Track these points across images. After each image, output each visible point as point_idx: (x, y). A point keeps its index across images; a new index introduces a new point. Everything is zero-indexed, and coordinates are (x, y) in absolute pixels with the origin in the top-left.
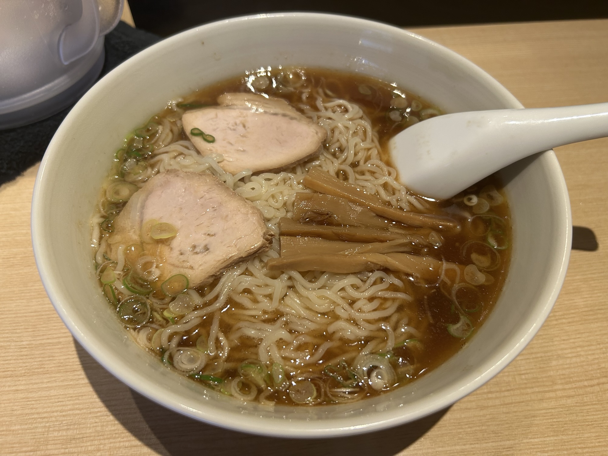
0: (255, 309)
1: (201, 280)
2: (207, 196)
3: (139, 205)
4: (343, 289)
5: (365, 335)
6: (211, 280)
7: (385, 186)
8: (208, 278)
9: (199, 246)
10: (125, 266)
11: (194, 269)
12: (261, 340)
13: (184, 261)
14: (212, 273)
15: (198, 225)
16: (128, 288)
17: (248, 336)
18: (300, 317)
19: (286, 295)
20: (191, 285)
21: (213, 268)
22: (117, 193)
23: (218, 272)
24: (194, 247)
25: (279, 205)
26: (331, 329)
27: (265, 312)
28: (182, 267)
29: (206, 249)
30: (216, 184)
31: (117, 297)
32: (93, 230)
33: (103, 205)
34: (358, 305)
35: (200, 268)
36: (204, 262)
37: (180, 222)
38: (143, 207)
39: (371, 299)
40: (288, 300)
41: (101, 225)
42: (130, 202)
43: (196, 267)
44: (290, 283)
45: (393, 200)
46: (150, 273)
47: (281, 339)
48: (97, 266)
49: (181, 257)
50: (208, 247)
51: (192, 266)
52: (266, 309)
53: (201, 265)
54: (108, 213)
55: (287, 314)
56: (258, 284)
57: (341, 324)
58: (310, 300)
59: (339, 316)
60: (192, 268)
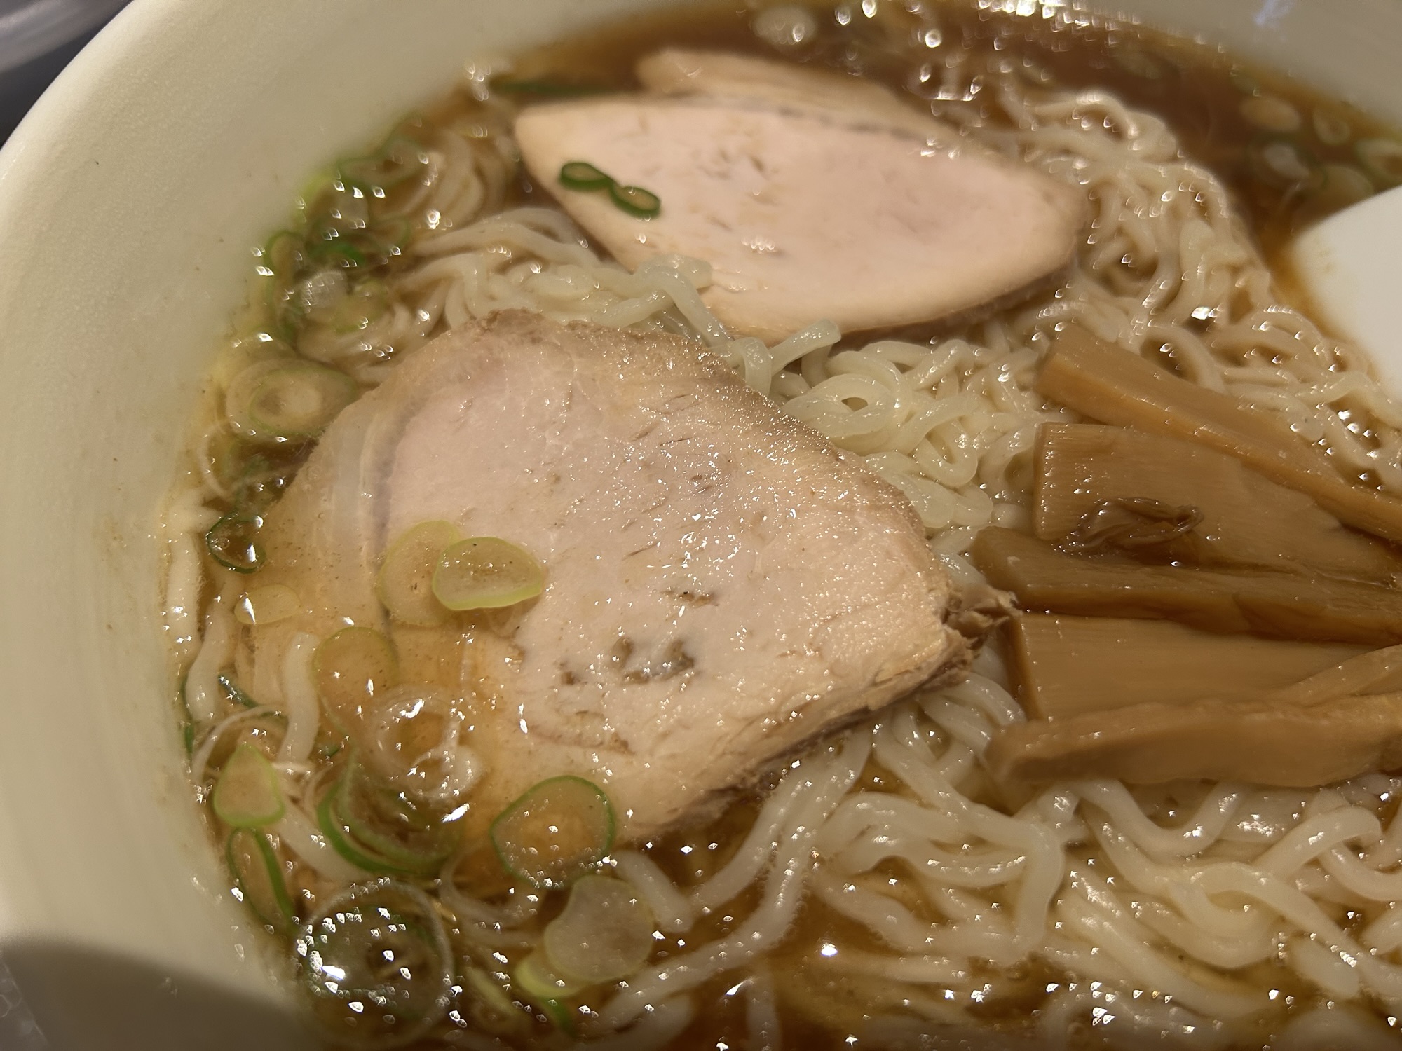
0: (934, 952)
1: (676, 810)
2: (668, 427)
3: (367, 458)
6: (715, 810)
8: (704, 801)
9: (647, 645)
10: (321, 734)
11: (633, 754)
13: (585, 712)
14: (729, 780)
15: (637, 553)
16: (340, 846)
19: (1063, 888)
20: (628, 832)
21: (724, 754)
22: (270, 403)
23: (752, 773)
24: (626, 649)
25: (962, 473)
27: (979, 969)
28: (579, 741)
29: (682, 659)
30: (704, 380)
31: (290, 892)
32: (171, 560)
33: (213, 452)
35: (663, 750)
36: (679, 722)
37: (553, 536)
38: (385, 466)
41: (202, 538)
42: (326, 443)
43: (641, 739)
44: (1077, 834)
46: (434, 767)
48: (191, 733)
49: (569, 692)
50: (690, 650)
51: (623, 737)
53: (665, 736)
54: (235, 486)
56: (943, 839)
58: (1182, 915)
60: (622, 745)
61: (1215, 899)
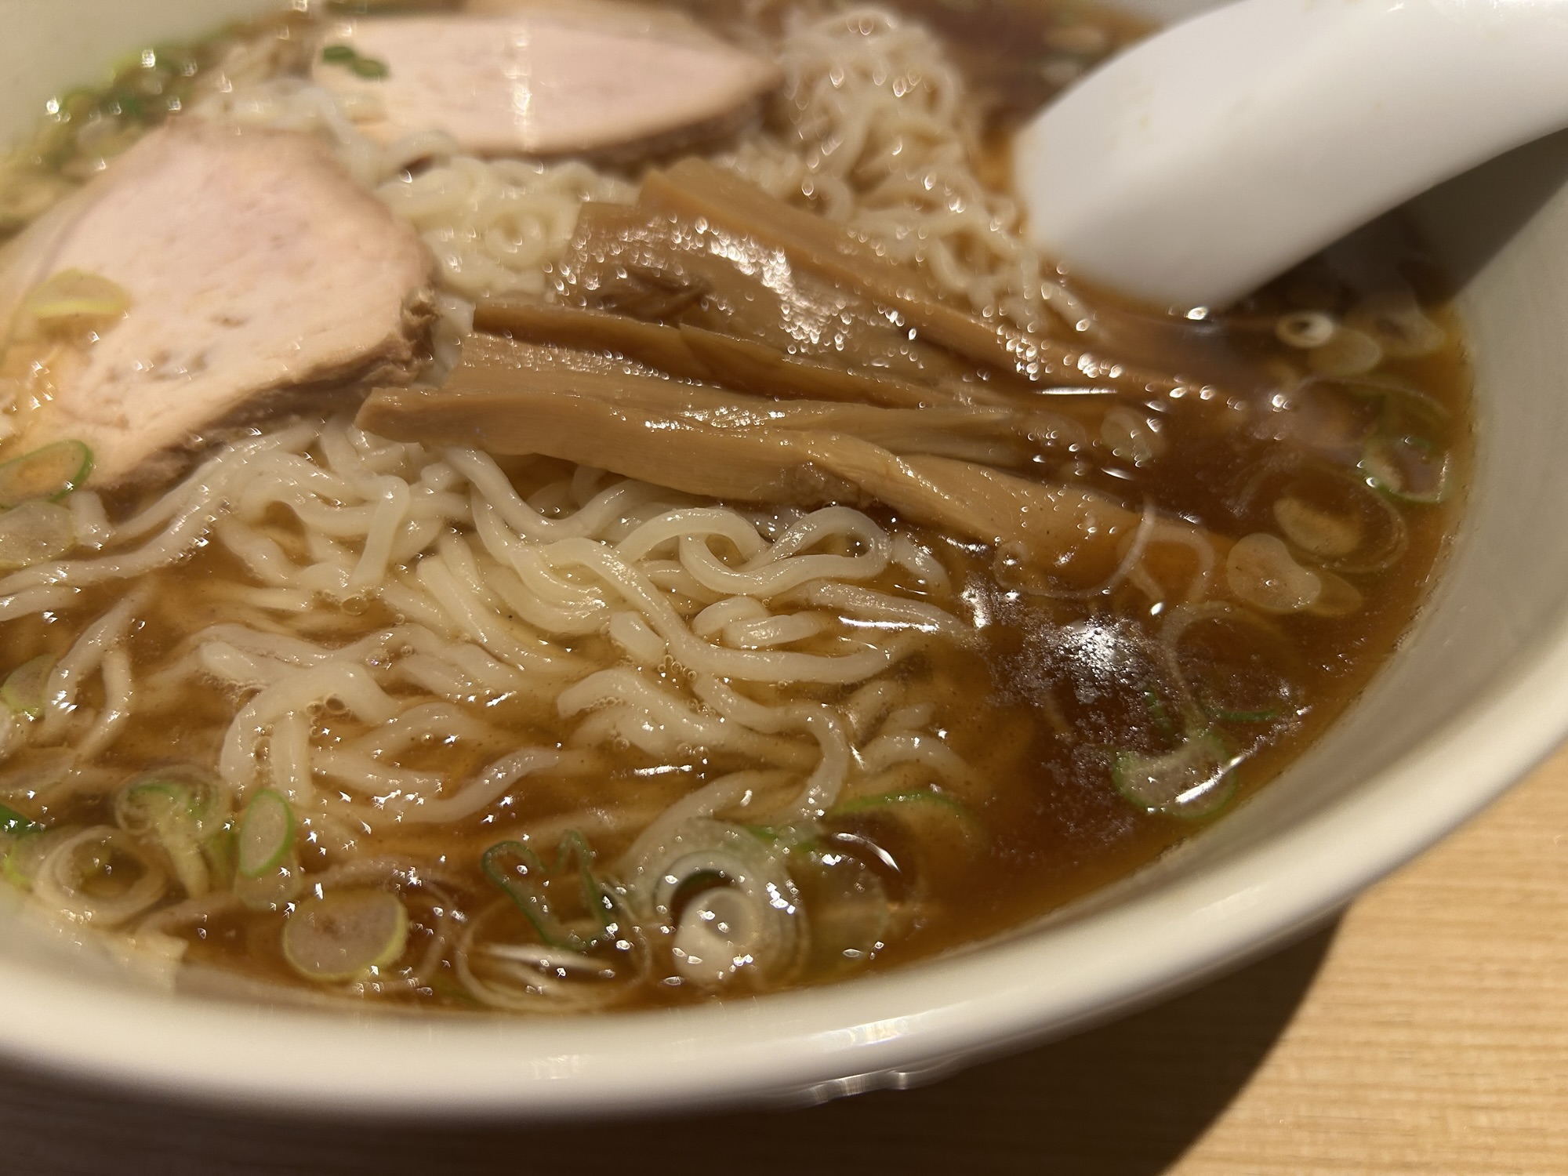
0: (291, 587)
1: (132, 463)
2: (269, 202)
3: (55, 233)
4: (670, 553)
5: (714, 743)
6: (168, 468)
7: (964, 245)
9: (180, 355)
11: (128, 428)
12: (252, 693)
13: (110, 400)
15: (205, 290)
17: (215, 678)
18: (455, 637)
19: (430, 551)
20: (94, 479)
22: (12, 199)
23: (199, 434)
24: (164, 358)
25: (525, 257)
26: (571, 700)
27: (324, 604)
28: (95, 420)
29: (199, 364)
34: (714, 618)
35: (149, 426)
36: (171, 405)
37: (152, 280)
39: (782, 606)
40: (429, 569)
43: (138, 420)
44: (455, 508)
45: (982, 289)
47: (334, 703)
49: (107, 387)
50: (208, 357)
51: (127, 417)
52: (328, 591)
53: (155, 416)
55: (410, 621)
56: (328, 494)
57: (623, 684)
58: (520, 580)
59: (624, 651)
60: (123, 424)
61: (558, 572)
